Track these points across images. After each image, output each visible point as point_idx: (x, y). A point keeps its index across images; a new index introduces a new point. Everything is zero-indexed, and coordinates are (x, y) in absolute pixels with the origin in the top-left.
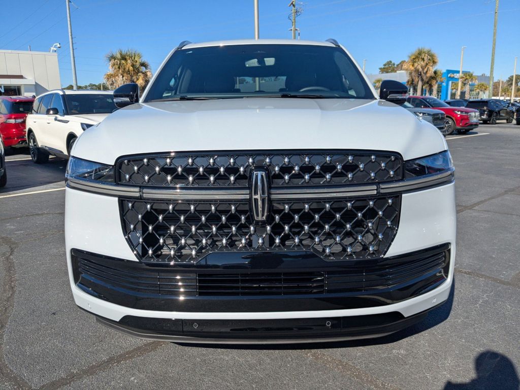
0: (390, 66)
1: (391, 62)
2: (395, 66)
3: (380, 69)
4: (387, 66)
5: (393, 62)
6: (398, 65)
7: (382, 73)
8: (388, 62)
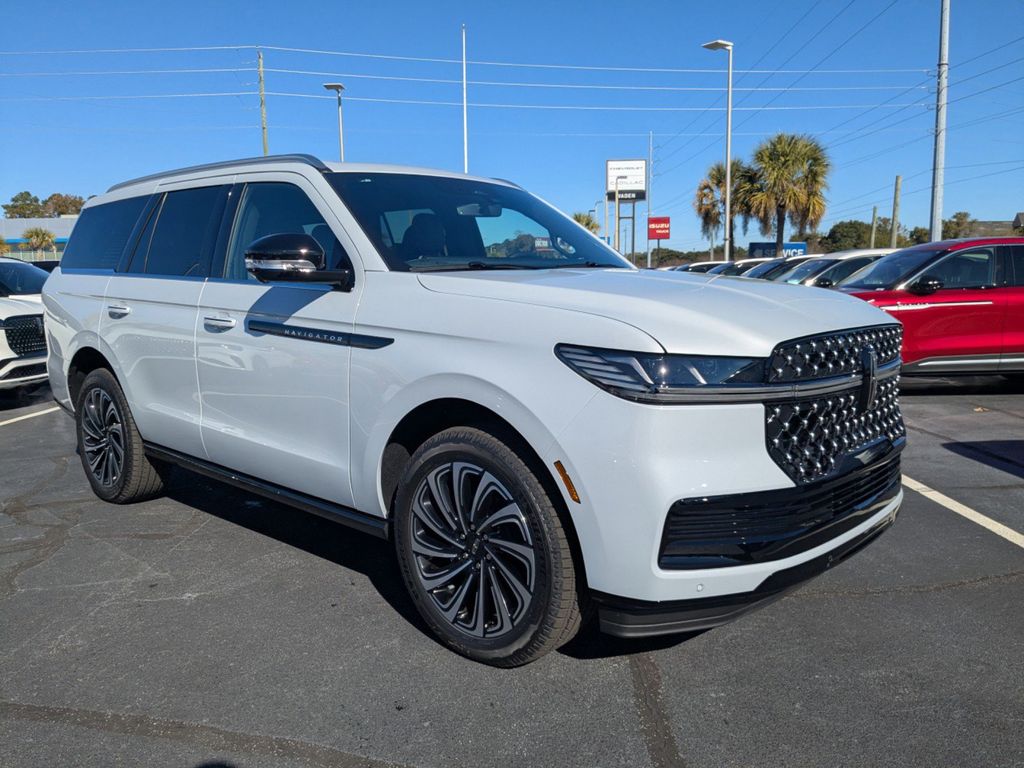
0: (28, 202)
1: (28, 194)
2: (40, 203)
3: (5, 207)
4: (20, 202)
5: (33, 195)
6: (45, 202)
7: (12, 217)
8: (22, 194)
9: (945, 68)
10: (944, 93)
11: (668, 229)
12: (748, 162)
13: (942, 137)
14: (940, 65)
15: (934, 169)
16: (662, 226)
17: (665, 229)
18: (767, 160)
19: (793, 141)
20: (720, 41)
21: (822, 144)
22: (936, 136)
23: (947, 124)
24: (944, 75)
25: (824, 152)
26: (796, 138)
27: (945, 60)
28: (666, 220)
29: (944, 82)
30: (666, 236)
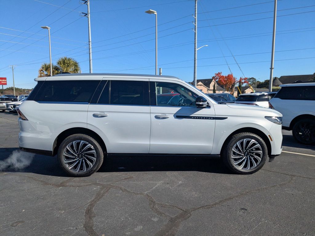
9: (90, 43)
10: (91, 50)
11: (6, 81)
12: (55, 64)
13: (91, 61)
14: (89, 42)
15: (90, 70)
16: (4, 80)
17: (5, 81)
18: (62, 64)
19: (69, 59)
20: (47, 27)
21: (78, 62)
22: (90, 61)
23: (92, 58)
24: (91, 45)
25: (78, 64)
26: (70, 59)
27: (90, 41)
28: (5, 79)
29: (91, 47)
30: (6, 84)
